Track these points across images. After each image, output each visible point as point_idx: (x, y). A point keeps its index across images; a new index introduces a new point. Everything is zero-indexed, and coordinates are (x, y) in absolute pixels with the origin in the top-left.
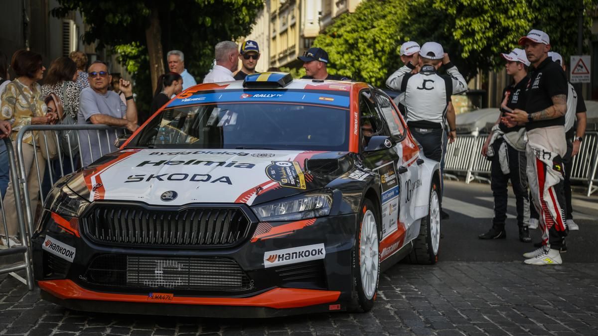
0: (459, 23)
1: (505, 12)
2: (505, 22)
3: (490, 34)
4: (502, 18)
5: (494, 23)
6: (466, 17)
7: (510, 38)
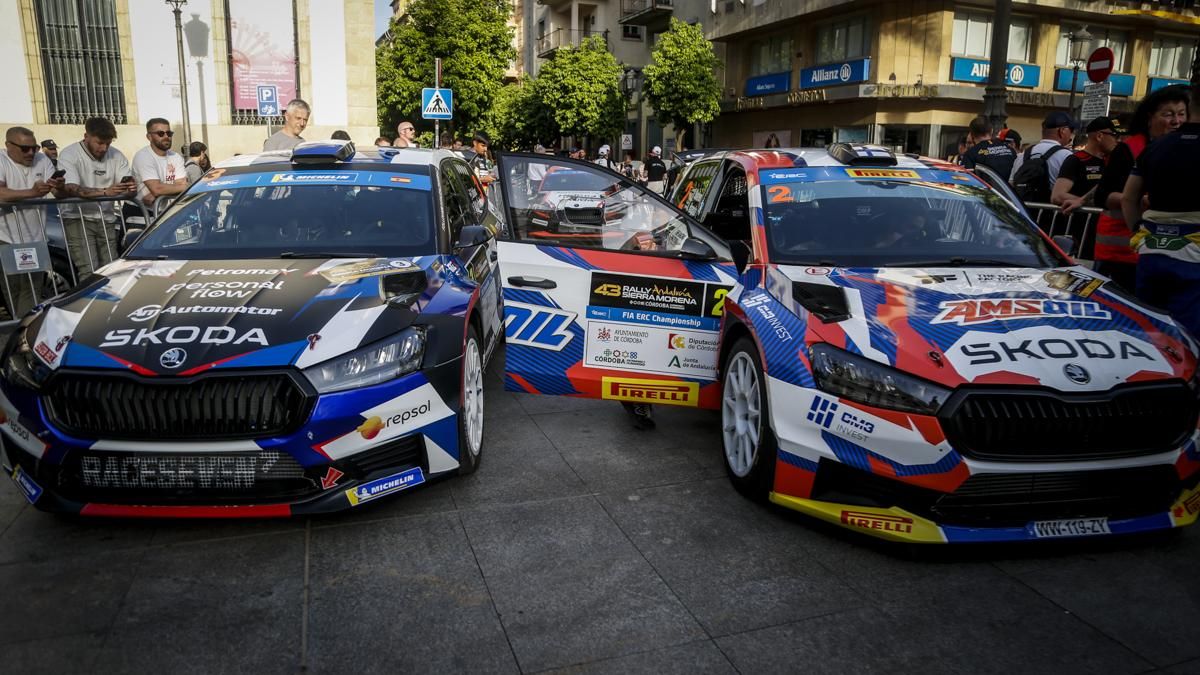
0: (557, 112)
1: (585, 107)
2: (585, 114)
3: (576, 120)
4: (582, 111)
5: (578, 114)
6: (562, 109)
7: (588, 123)
